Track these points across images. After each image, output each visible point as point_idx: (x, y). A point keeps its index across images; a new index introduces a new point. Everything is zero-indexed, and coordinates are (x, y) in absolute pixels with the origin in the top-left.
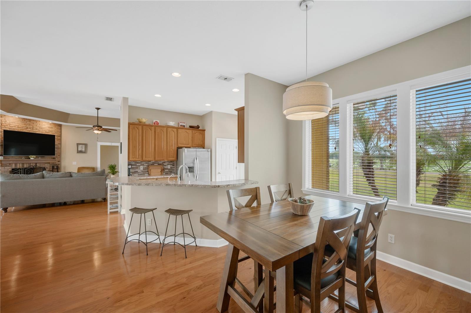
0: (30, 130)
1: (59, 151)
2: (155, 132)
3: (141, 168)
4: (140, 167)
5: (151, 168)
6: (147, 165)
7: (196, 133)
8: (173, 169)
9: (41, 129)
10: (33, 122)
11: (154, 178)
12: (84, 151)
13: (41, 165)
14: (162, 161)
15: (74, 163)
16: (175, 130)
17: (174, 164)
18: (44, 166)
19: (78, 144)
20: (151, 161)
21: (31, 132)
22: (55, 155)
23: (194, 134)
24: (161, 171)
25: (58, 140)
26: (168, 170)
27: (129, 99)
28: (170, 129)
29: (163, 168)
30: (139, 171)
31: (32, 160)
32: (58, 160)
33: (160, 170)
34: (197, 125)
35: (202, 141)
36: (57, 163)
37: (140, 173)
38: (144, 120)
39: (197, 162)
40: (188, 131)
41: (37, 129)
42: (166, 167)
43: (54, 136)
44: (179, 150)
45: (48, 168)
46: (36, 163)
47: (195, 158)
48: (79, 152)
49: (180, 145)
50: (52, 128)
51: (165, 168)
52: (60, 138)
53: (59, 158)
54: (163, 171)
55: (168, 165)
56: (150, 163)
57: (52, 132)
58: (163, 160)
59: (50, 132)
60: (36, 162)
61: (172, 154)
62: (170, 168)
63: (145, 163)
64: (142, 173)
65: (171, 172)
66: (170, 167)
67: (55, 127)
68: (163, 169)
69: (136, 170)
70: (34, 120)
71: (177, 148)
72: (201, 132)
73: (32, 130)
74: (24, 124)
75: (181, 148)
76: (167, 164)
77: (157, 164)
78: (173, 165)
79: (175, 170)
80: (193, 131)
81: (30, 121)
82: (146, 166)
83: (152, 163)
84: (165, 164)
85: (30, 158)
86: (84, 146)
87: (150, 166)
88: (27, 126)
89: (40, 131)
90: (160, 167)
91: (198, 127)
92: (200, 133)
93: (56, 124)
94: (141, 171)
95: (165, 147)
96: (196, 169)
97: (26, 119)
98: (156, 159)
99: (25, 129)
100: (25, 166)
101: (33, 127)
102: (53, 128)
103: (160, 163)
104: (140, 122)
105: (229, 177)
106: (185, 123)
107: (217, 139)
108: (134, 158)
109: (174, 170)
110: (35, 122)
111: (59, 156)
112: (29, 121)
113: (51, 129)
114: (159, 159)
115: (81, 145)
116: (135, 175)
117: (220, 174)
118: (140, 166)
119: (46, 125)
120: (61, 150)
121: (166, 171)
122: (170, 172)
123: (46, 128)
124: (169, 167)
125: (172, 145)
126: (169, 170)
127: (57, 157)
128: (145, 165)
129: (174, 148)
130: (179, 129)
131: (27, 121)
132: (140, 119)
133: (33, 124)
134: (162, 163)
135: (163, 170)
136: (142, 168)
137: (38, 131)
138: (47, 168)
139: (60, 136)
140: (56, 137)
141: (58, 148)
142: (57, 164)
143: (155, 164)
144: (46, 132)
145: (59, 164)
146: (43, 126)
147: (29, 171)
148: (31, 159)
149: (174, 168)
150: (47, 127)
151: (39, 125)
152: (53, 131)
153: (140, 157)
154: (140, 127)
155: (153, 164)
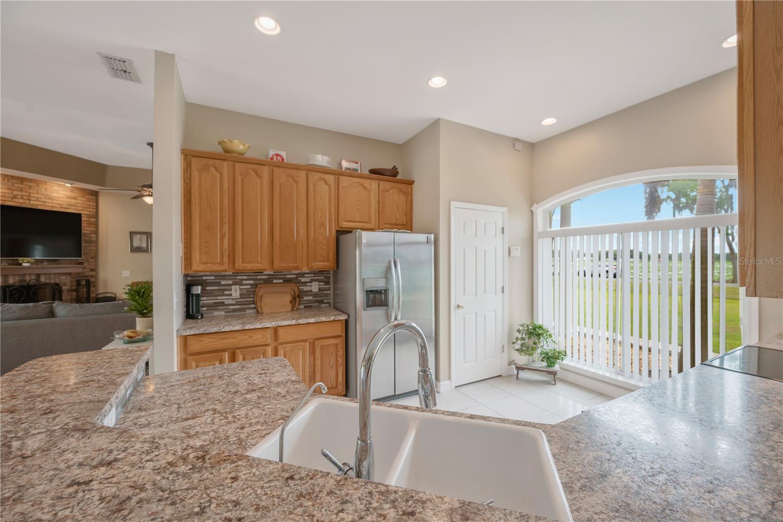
0: (21, 201)
1: (94, 248)
2: (272, 183)
3: (233, 292)
4: (231, 290)
5: (261, 291)
6: (252, 282)
7: (389, 190)
8: (325, 292)
9: (50, 201)
10: (30, 184)
11: (268, 326)
12: (145, 248)
13: (50, 279)
14: (294, 272)
15: (126, 273)
16: (331, 179)
17: (329, 278)
18: (57, 281)
19: (132, 234)
20: (265, 273)
21: (24, 206)
22: (81, 257)
23: (384, 191)
24: (293, 301)
25: (90, 224)
26: (311, 298)
27: (177, 59)
28: (315, 176)
29: (297, 290)
30: (227, 302)
31: (26, 268)
32: (91, 267)
33: (288, 298)
34: (391, 168)
35: (405, 214)
36: (87, 274)
37: (230, 307)
38: (238, 146)
39: (398, 276)
40: (367, 183)
41: (40, 199)
42: (305, 288)
43: (80, 215)
44: (343, 237)
45: (68, 284)
46: (38, 275)
47: (390, 261)
48: (135, 250)
49: (345, 225)
50: (74, 198)
51: (303, 292)
52: (94, 220)
53: (94, 264)
54: (297, 299)
55: (311, 281)
56: (259, 277)
57: (76, 208)
58: (297, 268)
59: (70, 207)
60: (37, 271)
61: (324, 250)
62: (317, 290)
63: (246, 277)
64: (238, 307)
65: (321, 302)
66: (317, 287)
67: (84, 197)
68: (297, 294)
69: (220, 299)
70: (31, 181)
71: (337, 231)
72: (403, 187)
73: (27, 201)
74: (6, 187)
75: (349, 231)
76: (308, 280)
77: (282, 281)
78: (327, 283)
79: (332, 296)
80: (381, 183)
81: (22, 182)
82: (249, 287)
83: (266, 277)
84: (303, 280)
85: (21, 264)
86: (144, 237)
87: (259, 285)
88: (15, 192)
89: (47, 204)
90: (288, 288)
91: (394, 173)
92: (401, 190)
93: (84, 189)
94: (234, 302)
95: (303, 231)
96: (394, 297)
97: (13, 177)
98: (275, 267)
99: (10, 199)
100: (11, 281)
101: (29, 196)
102: (79, 198)
103: (288, 276)
104: (227, 151)
105: (485, 316)
106: (357, 163)
107: (454, 204)
108: (206, 263)
109: (327, 295)
110: (34, 185)
111: (92, 258)
112: (19, 182)
113: (73, 201)
114: (284, 265)
115: (139, 236)
116: (216, 313)
117: (460, 310)
118: (231, 285)
119: (61, 192)
120: (97, 246)
121: (306, 298)
122: (317, 301)
123: (61, 199)
124: (315, 287)
125: (323, 224)
126: (315, 295)
127: (88, 261)
128: (244, 282)
129: (329, 232)
130: (341, 178)
131: (14, 181)
132: (225, 140)
133: (30, 188)
134: (294, 276)
135: (299, 296)
136: (236, 291)
137: (43, 203)
138: (65, 284)
139: (96, 216)
140: (83, 219)
141: (90, 242)
142: (87, 276)
143: (274, 281)
144: (62, 206)
145: (92, 276)
146: (54, 195)
147: (16, 294)
148: (25, 265)
149: (329, 289)
150: (62, 196)
151: (44, 192)
152: (79, 205)
153: (226, 259)
154: (225, 166)
155: (268, 281)
